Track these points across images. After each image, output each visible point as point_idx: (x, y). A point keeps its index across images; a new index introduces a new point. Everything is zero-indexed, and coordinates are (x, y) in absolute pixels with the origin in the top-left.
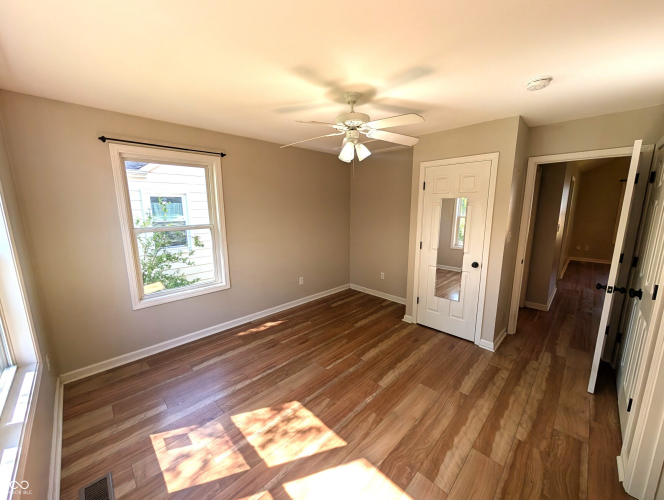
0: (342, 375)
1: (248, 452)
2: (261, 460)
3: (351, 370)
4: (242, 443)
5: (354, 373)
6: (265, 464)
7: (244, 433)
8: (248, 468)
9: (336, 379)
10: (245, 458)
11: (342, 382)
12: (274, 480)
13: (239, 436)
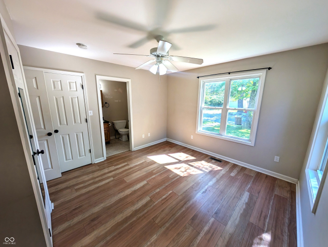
3: (158, 190)
5: (157, 188)
9: (166, 185)
11: (164, 183)
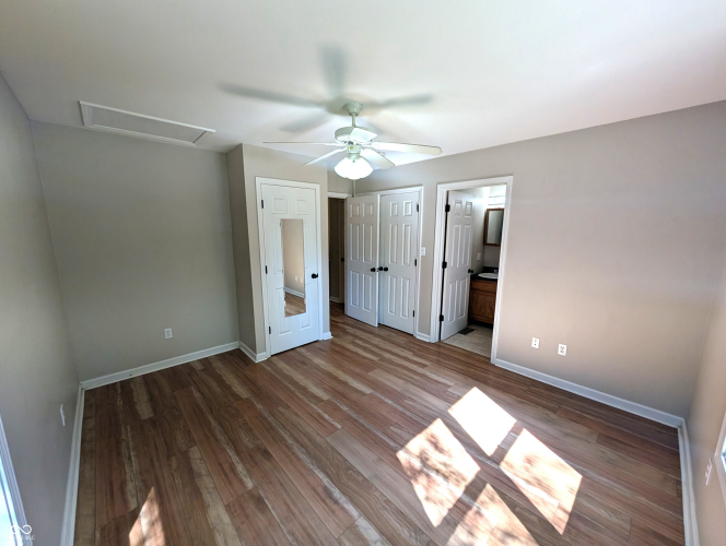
0: (355, 416)
1: (473, 490)
2: (477, 476)
3: (345, 409)
4: (467, 500)
6: (479, 473)
7: (454, 501)
8: (488, 487)
9: (361, 421)
10: (480, 491)
11: (365, 417)
12: (488, 462)
13: (460, 505)
